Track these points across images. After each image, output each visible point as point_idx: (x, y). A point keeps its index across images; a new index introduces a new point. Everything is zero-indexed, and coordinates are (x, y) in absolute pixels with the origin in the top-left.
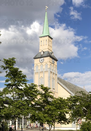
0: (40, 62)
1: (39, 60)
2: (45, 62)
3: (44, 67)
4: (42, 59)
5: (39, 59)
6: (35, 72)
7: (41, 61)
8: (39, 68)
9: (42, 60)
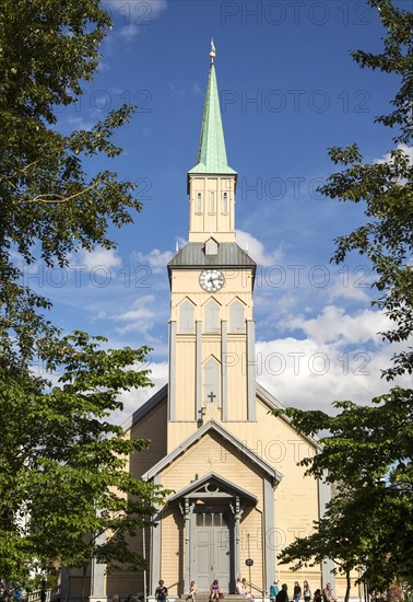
0: (201, 285)
1: (200, 280)
2: (229, 293)
3: (224, 313)
4: (215, 274)
5: (197, 273)
6: (177, 329)
7: (210, 284)
8: (198, 314)
9: (211, 280)
